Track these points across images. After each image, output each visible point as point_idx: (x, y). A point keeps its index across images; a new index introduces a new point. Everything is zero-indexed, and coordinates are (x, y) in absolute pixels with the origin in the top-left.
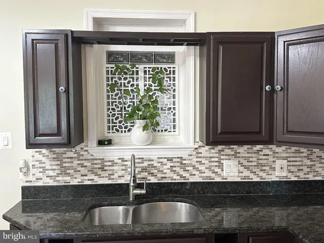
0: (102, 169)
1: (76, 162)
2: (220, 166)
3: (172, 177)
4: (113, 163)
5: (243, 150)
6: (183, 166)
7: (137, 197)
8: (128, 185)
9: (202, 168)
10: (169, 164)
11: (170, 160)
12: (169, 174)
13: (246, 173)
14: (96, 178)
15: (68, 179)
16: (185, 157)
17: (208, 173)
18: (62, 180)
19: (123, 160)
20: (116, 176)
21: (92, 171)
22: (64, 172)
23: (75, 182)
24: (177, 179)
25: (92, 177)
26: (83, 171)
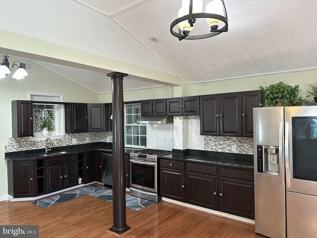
0: (34, 144)
1: (25, 143)
2: (72, 140)
3: (57, 145)
4: (38, 142)
5: (78, 135)
6: (61, 141)
7: (48, 151)
8: (45, 149)
9: (66, 141)
10: (56, 141)
11: (56, 140)
12: (56, 144)
13: (79, 142)
14: (32, 148)
15: (22, 149)
16: (61, 138)
17: (68, 143)
18: (20, 149)
19: (41, 141)
20: (39, 146)
21: (31, 145)
22: (20, 146)
23: (25, 150)
24: (59, 146)
25: (31, 147)
26: (28, 145)
